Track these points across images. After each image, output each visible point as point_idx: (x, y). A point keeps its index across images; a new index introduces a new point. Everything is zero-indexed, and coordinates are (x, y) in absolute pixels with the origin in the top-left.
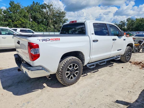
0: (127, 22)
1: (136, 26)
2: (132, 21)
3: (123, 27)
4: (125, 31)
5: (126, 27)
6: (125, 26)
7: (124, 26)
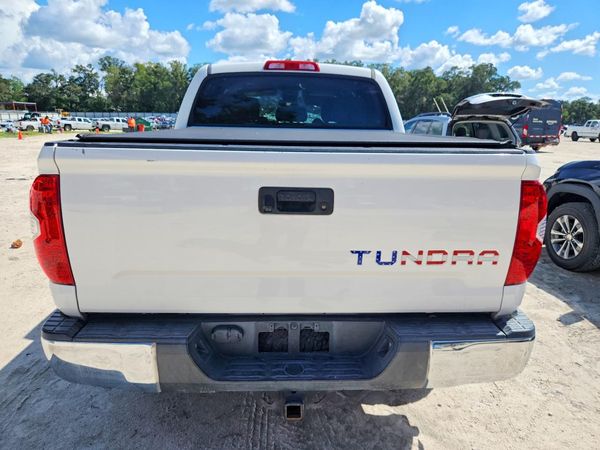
0: (105, 73)
1: (142, 91)
2: (124, 71)
3: (92, 91)
4: (105, 111)
5: (104, 94)
6: (99, 89)
7: (96, 88)
